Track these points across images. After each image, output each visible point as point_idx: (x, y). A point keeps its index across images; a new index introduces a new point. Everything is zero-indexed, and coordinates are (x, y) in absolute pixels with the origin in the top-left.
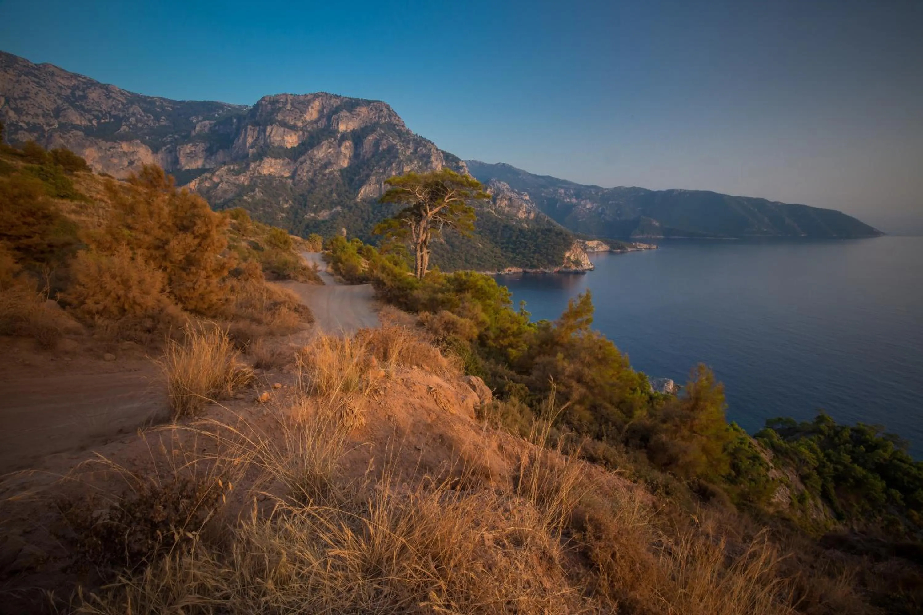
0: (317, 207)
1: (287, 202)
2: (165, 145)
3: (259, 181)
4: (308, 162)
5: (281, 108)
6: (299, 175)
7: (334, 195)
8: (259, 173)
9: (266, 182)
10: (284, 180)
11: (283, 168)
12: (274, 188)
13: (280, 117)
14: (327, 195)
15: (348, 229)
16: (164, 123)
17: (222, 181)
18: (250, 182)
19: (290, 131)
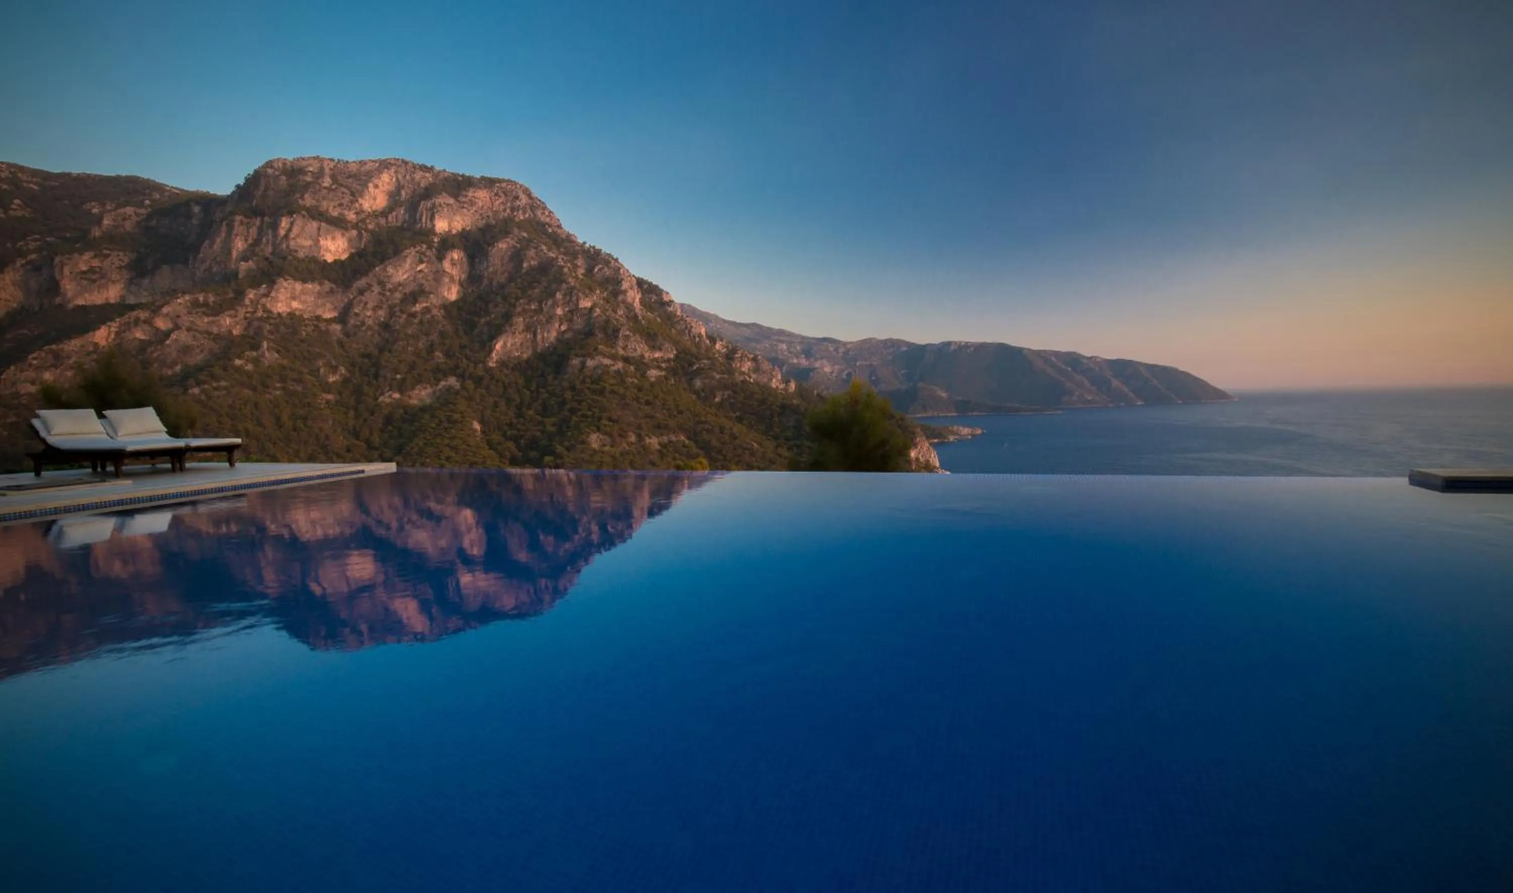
0: (404, 379)
1: (334, 369)
2: (21, 254)
3: (268, 327)
4: (376, 289)
5: (308, 184)
6: (357, 315)
7: (438, 354)
8: (266, 310)
9: (282, 329)
10: (323, 326)
11: (320, 301)
12: (302, 341)
13: (308, 201)
14: (424, 354)
15: (481, 422)
16: (19, 213)
17: (177, 327)
18: (245, 329)
19: (332, 228)
